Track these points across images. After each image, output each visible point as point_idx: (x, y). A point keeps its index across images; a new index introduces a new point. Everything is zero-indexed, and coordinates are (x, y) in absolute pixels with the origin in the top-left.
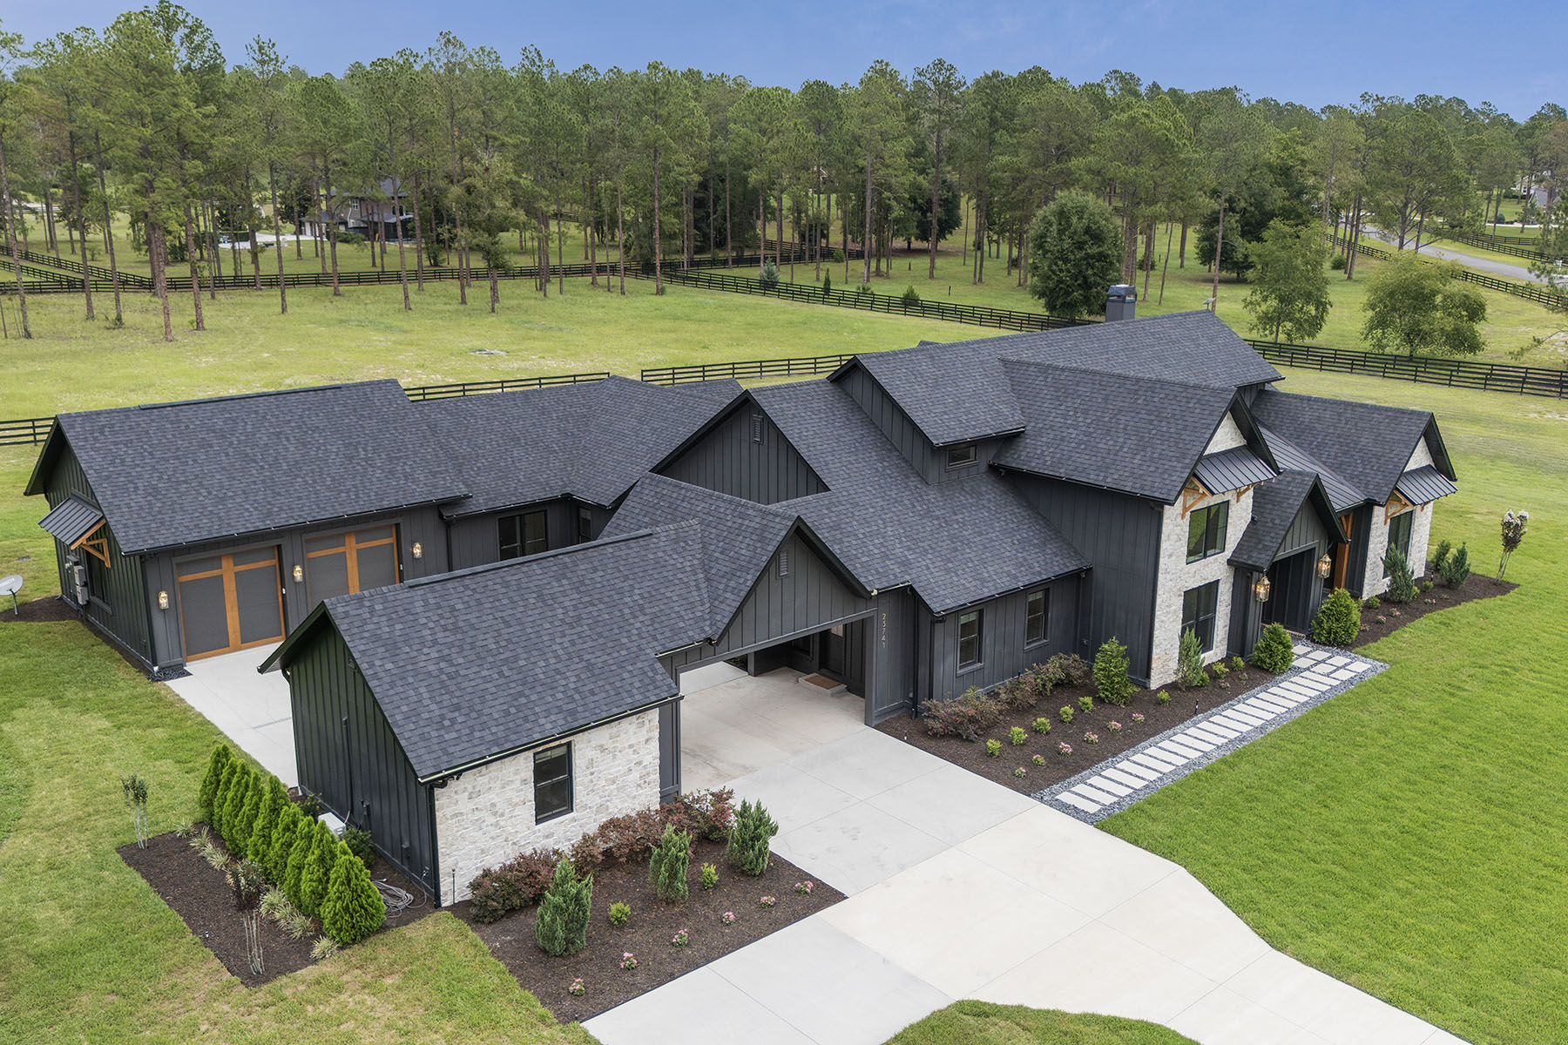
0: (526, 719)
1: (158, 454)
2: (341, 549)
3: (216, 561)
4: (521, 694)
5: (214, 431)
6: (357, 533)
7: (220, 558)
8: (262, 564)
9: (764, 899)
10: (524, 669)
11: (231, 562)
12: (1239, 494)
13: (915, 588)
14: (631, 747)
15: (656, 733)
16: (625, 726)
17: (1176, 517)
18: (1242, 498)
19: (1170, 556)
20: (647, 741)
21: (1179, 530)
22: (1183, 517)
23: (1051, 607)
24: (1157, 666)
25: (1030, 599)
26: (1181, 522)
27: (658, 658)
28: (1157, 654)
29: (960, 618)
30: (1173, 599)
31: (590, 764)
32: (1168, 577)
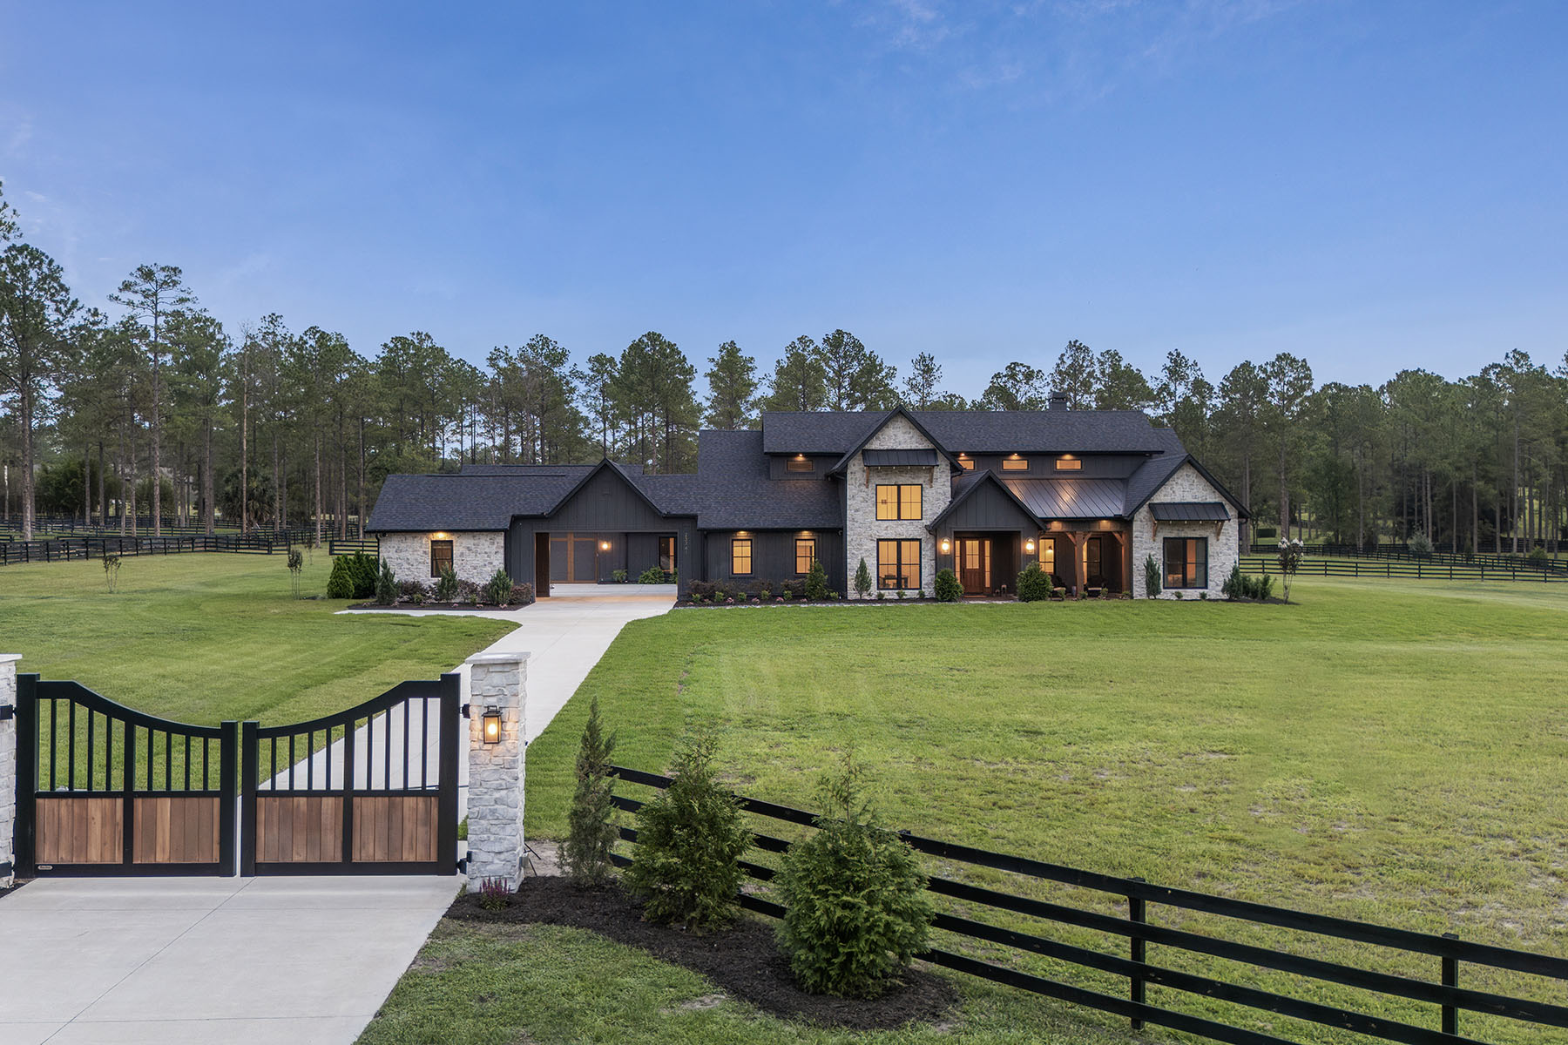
12: (931, 481)
13: (699, 517)
14: (486, 553)
15: (502, 551)
16: (482, 541)
17: (860, 485)
18: (936, 485)
19: (857, 511)
20: (496, 553)
21: (864, 495)
22: (867, 487)
23: (818, 553)
24: (851, 583)
25: (799, 543)
26: (866, 490)
27: (513, 516)
28: (851, 575)
29: (735, 542)
30: (865, 541)
31: (462, 554)
32: (856, 524)
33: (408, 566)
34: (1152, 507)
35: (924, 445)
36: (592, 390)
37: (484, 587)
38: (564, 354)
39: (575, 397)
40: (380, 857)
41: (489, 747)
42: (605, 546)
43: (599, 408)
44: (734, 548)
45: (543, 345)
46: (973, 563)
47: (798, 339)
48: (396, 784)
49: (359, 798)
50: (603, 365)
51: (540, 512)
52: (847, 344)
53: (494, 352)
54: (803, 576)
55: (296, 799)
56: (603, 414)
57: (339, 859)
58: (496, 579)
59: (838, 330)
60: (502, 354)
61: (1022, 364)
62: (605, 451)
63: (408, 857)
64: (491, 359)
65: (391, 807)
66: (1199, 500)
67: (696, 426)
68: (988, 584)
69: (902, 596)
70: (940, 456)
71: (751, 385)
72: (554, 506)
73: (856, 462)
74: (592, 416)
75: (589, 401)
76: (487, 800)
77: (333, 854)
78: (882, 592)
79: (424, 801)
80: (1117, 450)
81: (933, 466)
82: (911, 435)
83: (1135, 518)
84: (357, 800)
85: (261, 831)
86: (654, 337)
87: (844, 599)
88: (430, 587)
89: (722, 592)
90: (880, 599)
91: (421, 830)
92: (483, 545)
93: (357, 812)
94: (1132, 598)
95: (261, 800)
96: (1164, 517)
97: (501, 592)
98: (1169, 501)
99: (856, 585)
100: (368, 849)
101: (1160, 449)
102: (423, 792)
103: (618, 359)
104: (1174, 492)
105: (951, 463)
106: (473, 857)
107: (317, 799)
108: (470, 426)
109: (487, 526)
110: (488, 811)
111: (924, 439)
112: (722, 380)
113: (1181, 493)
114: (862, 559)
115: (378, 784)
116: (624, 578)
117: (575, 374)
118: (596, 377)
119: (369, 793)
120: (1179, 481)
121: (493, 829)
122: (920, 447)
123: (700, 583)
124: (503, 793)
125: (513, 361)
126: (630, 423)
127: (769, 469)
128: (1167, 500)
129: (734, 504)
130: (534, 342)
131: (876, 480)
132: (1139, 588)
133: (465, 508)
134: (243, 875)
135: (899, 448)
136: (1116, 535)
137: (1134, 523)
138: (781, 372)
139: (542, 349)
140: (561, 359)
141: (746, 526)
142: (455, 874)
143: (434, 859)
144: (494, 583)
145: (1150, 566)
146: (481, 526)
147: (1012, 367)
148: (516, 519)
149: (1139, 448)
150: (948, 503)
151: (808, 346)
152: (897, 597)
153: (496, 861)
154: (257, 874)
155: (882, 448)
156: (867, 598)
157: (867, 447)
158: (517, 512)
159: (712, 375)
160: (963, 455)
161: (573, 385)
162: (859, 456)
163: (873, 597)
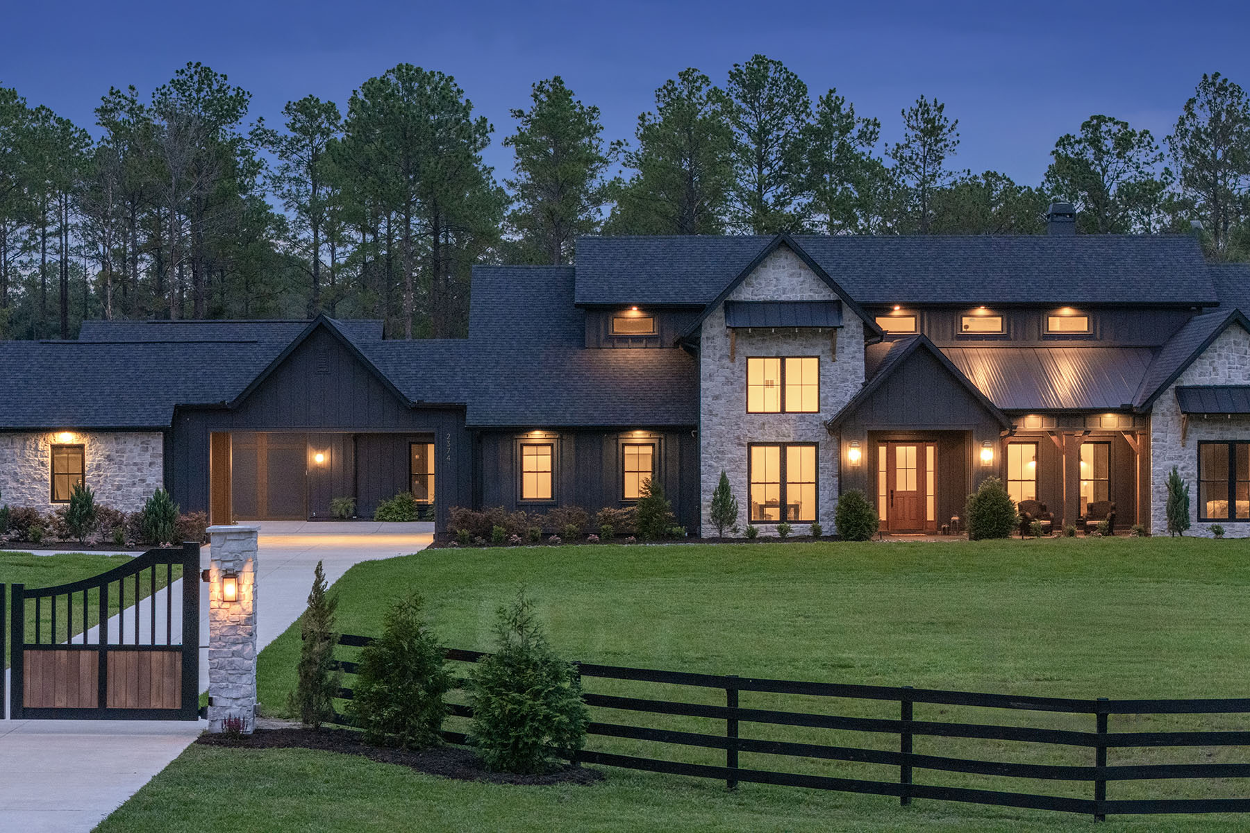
4: (56, 405)
12: (833, 351)
13: (469, 408)
14: (135, 464)
15: (160, 461)
16: (130, 446)
17: (721, 358)
18: (842, 358)
19: (716, 398)
20: (151, 464)
21: (727, 372)
22: (733, 360)
23: (658, 465)
24: (706, 513)
25: (628, 450)
26: (731, 365)
27: (176, 407)
28: (707, 499)
29: (525, 449)
30: (729, 447)
31: (98, 467)
32: (715, 419)
33: (15, 485)
34: (1181, 393)
35: (822, 294)
36: (292, 165)
37: (135, 517)
38: (240, 100)
39: (259, 180)
40: (131, 704)
41: (226, 605)
42: (319, 458)
43: (305, 200)
44: (524, 457)
45: (201, 82)
46: (906, 482)
47: (680, 75)
48: (145, 640)
49: (112, 652)
50: (313, 117)
51: (219, 400)
52: (775, 82)
53: (108, 97)
54: (632, 502)
55: (57, 652)
56: (313, 212)
57: (95, 705)
58: (153, 504)
59: (757, 57)
60: (123, 102)
61: (1111, 119)
62: (316, 282)
63: (156, 704)
64: (103, 111)
65: (140, 659)
67: (491, 237)
68: (930, 516)
69: (786, 532)
70: (848, 313)
71: (591, 160)
72: (240, 390)
73: (716, 321)
74: (291, 215)
75: (286, 186)
76: (225, 653)
77: (90, 699)
78: (755, 526)
79: (169, 656)
80: (1143, 300)
81: (835, 328)
82: (801, 279)
83: (1154, 410)
84: (110, 654)
85: (27, 680)
86: (408, 74)
87: (694, 535)
88: (50, 517)
89: (505, 526)
90: (752, 536)
91: (167, 681)
92: (131, 451)
93: (110, 664)
94: (1147, 534)
95: (27, 653)
96: (1194, 407)
97: (162, 524)
98: (1207, 383)
99: (714, 516)
100: (120, 697)
101: (1215, 299)
102: (168, 648)
103: (343, 109)
104: (1214, 369)
105: (865, 324)
106: (214, 701)
107: (76, 652)
108: (58, 233)
109: (137, 423)
110: (226, 662)
111: (823, 284)
112: (539, 149)
113: (1227, 370)
114: (724, 476)
115: (129, 640)
116: (351, 511)
117: (262, 136)
118: (299, 141)
119: (121, 647)
120: (1224, 352)
121: (231, 678)
122: (817, 297)
123: (469, 512)
124: (240, 646)
125: (144, 114)
126: (364, 230)
127: (583, 330)
128: (1205, 381)
129: (525, 387)
130: (183, 78)
131: (745, 349)
132: (1158, 523)
133: (101, 393)
134: (13, 717)
135: (783, 298)
136: (1128, 437)
137: (1153, 418)
138: (649, 135)
139: (199, 90)
140: (234, 109)
141: (544, 422)
142: (197, 720)
143: (178, 706)
144: (149, 511)
145: (1175, 485)
146: (127, 423)
147: (1094, 125)
148: (181, 411)
149: (1181, 297)
150: (860, 387)
151: (699, 89)
152: (777, 534)
153: (235, 706)
154: (24, 717)
155: (756, 298)
156: (731, 535)
157: (732, 297)
158: (183, 401)
159: (519, 141)
160: (897, 308)
161: (256, 159)
162: (720, 312)
163: (740, 535)
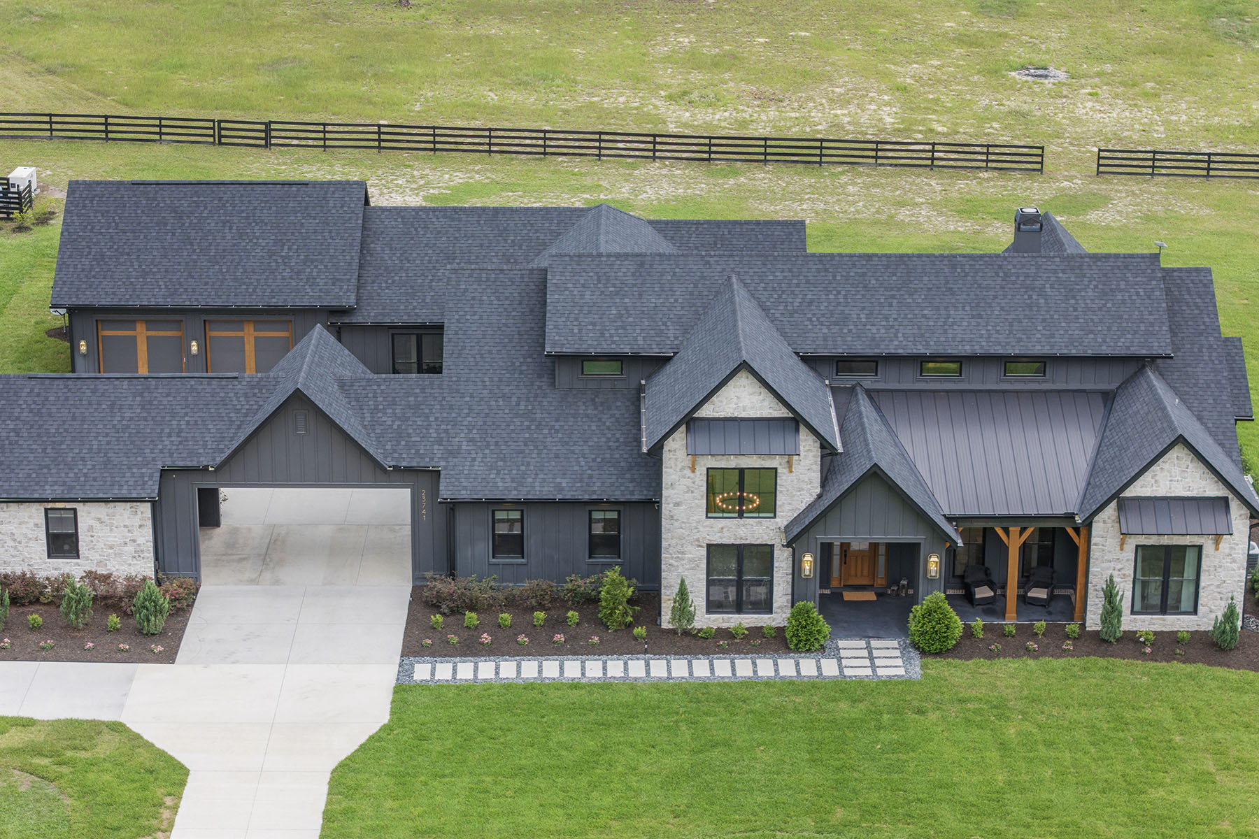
0: (37, 483)
1: (121, 226)
2: (240, 334)
3: (132, 324)
4: (48, 467)
5: (176, 212)
6: (255, 322)
7: (134, 321)
8: (170, 334)
9: (121, 646)
10: (62, 451)
11: (144, 325)
12: (791, 463)
14: (126, 526)
16: (120, 510)
17: (683, 469)
18: (798, 470)
19: (677, 504)
21: (689, 482)
22: (693, 472)
23: (625, 529)
24: (667, 607)
25: (595, 516)
26: (692, 475)
27: (162, 469)
28: (667, 595)
29: (496, 514)
30: (688, 548)
31: (91, 529)
32: (675, 524)
33: (12, 544)
34: (1123, 503)
35: (779, 411)
66: (1194, 494)
70: (803, 429)
73: (677, 436)
80: (1099, 352)
81: (793, 443)
82: (760, 397)
92: (121, 516)
97: (153, 619)
98: (1148, 494)
99: (674, 609)
101: (1169, 350)
104: (1157, 482)
109: (125, 493)
111: (781, 404)
113: (1170, 483)
114: (683, 582)
120: (1168, 468)
122: (774, 414)
128: (1146, 492)
131: (706, 461)
132: (1093, 617)
135: (744, 415)
136: (1070, 531)
137: (1095, 526)
141: (514, 495)
145: (1110, 595)
146: (116, 493)
148: (167, 476)
149: (1136, 348)
150: (815, 496)
155: (717, 415)
157: (697, 414)
158: (168, 461)
162: (683, 429)
